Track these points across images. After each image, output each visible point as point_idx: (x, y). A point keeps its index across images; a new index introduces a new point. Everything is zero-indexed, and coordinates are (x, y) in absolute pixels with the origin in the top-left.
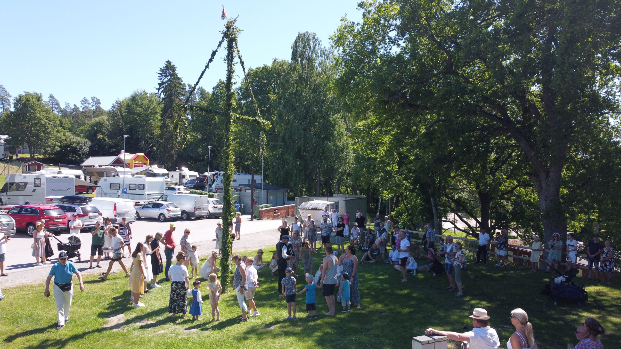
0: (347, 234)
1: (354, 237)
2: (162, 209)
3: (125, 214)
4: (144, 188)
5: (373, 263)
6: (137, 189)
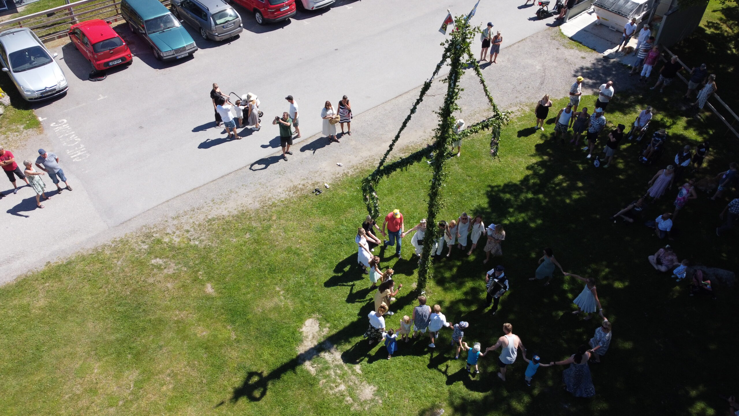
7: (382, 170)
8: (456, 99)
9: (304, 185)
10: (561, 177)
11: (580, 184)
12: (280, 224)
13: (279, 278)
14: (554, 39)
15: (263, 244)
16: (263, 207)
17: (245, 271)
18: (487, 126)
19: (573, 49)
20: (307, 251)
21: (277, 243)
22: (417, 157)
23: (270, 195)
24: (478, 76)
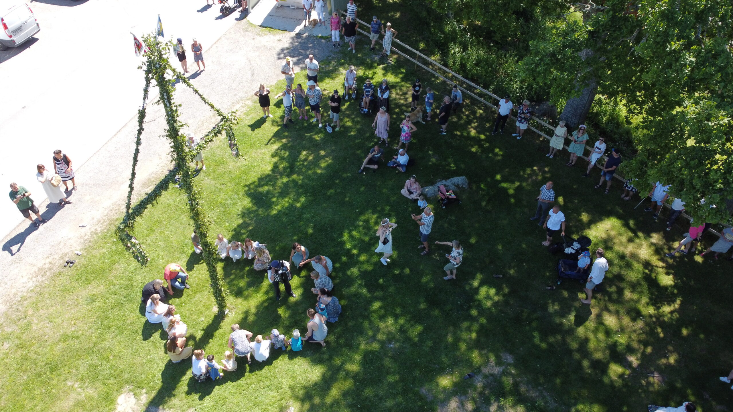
3: (23, 27)
7: (132, 213)
8: (178, 116)
9: (50, 263)
10: (304, 153)
11: (323, 153)
12: (41, 316)
13: (66, 372)
14: (247, 31)
15: (30, 346)
16: (11, 307)
17: (20, 385)
18: (219, 132)
19: (267, 35)
20: (86, 328)
21: (47, 337)
22: (163, 186)
23: (14, 291)
24: (190, 87)
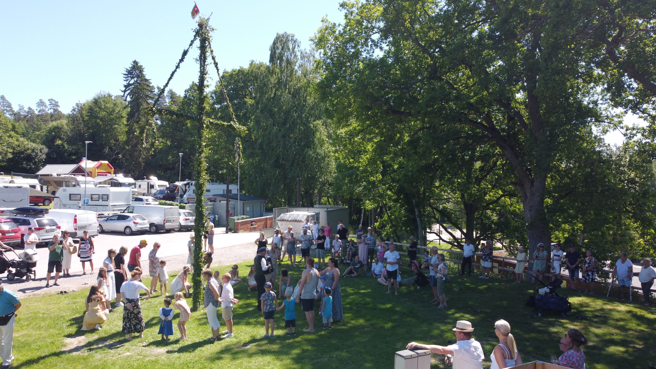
0: (329, 246)
1: (336, 249)
2: (128, 221)
3: (87, 227)
4: (108, 198)
5: (355, 277)
6: (101, 200)
9: (46, 293)
